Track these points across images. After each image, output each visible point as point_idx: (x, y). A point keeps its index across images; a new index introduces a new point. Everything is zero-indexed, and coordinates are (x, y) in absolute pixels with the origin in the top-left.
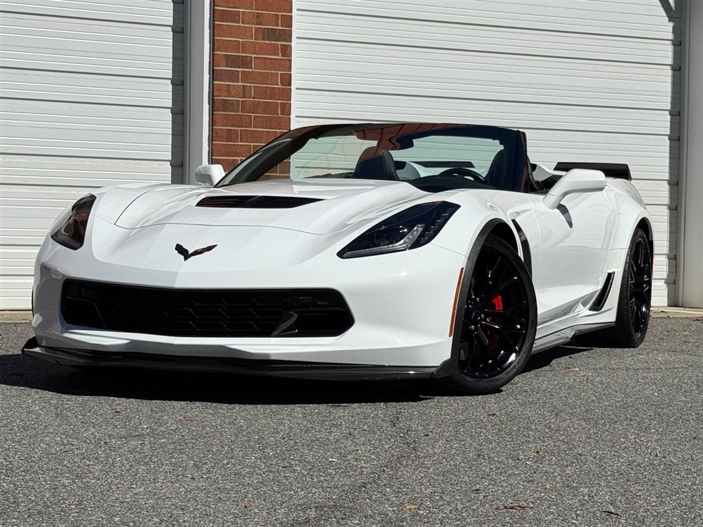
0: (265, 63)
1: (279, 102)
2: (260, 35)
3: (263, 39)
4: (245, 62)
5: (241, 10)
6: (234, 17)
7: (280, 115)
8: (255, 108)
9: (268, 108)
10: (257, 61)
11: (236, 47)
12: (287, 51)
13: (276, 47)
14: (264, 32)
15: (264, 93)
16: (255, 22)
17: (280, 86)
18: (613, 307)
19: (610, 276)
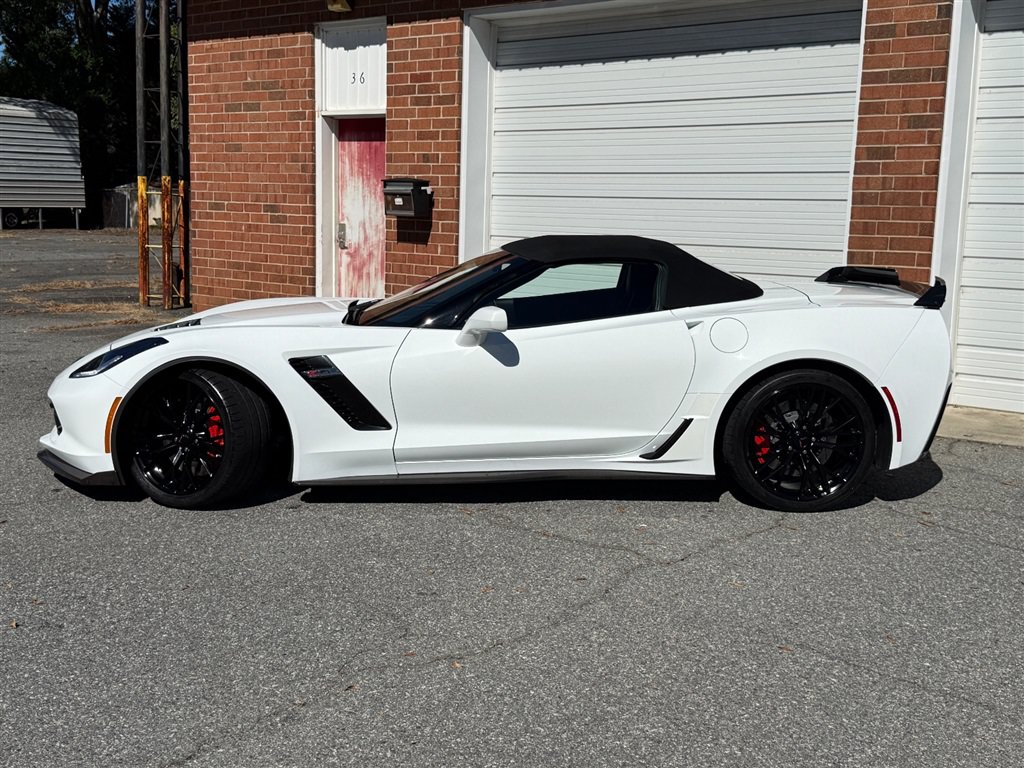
0: (909, 153)
1: (922, 192)
2: (906, 124)
3: (909, 128)
4: (887, 153)
5: (886, 100)
6: (878, 108)
7: (921, 206)
8: (893, 200)
9: (909, 199)
10: (901, 150)
11: (879, 138)
12: (936, 139)
13: (922, 135)
14: (910, 120)
15: (906, 184)
16: (900, 111)
17: (923, 175)
18: (696, 458)
19: (687, 423)
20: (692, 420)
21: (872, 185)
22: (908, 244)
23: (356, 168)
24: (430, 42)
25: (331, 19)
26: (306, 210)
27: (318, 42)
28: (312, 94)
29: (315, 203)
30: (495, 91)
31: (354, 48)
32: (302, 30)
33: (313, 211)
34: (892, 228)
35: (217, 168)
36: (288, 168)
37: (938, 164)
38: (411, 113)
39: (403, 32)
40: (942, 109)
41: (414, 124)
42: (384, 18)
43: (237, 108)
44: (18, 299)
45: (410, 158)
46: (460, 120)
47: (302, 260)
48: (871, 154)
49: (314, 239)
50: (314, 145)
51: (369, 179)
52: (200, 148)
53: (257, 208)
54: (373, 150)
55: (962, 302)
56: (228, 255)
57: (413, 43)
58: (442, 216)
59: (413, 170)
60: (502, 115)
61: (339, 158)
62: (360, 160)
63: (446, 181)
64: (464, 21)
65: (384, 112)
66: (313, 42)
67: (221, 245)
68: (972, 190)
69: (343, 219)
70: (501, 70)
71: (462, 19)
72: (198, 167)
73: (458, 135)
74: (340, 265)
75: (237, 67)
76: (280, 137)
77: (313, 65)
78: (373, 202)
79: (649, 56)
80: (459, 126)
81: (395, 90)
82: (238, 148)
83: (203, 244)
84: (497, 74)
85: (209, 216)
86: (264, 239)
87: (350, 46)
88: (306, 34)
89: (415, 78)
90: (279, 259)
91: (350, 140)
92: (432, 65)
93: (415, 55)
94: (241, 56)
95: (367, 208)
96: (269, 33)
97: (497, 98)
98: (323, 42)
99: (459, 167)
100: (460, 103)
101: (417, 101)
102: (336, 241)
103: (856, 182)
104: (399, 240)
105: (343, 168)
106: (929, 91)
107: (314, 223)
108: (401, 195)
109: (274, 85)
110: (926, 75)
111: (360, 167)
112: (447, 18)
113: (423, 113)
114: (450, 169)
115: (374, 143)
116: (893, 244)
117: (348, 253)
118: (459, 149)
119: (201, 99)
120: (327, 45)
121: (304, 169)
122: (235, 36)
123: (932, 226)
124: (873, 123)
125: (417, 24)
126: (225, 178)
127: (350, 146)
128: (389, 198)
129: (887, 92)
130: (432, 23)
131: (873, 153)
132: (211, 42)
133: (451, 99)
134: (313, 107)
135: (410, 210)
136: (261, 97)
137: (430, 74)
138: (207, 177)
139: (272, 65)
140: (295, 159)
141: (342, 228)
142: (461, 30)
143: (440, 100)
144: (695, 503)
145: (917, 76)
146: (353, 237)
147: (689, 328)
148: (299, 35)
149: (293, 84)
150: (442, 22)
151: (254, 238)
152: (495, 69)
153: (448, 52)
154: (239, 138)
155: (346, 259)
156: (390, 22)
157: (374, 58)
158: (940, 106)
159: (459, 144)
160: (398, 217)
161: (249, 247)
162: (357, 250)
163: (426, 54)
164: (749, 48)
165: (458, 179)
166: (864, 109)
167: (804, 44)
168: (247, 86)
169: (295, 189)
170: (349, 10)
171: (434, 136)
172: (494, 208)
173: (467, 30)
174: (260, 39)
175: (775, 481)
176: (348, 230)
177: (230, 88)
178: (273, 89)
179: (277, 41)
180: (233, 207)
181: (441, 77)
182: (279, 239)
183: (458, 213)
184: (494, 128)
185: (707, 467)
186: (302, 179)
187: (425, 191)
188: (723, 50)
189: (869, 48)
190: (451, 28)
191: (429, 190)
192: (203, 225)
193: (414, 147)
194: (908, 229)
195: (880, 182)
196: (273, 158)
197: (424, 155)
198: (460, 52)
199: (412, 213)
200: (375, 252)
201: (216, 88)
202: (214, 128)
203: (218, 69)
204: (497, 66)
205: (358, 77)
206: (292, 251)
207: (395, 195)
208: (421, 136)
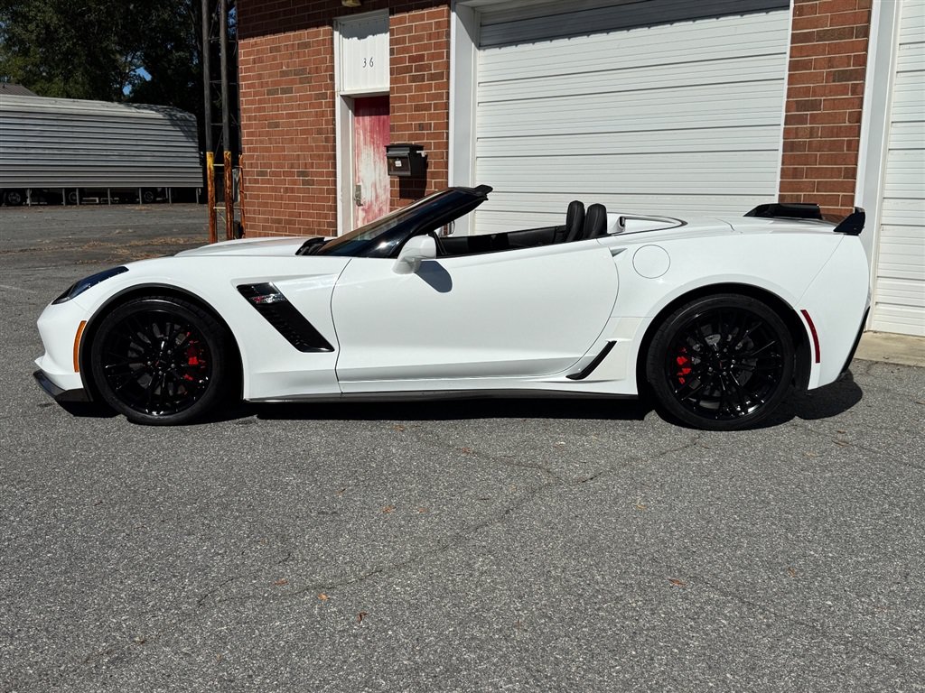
0: (835, 104)
1: (846, 139)
2: (831, 78)
3: (834, 81)
4: (815, 105)
5: (814, 57)
6: (806, 65)
7: (845, 152)
8: (820, 147)
9: (833, 146)
10: (826, 102)
11: (807, 91)
12: (858, 91)
13: (846, 87)
14: (834, 75)
15: (831, 132)
16: (826, 66)
17: (847, 124)
18: (620, 378)
19: (611, 345)
20: (614, 343)
21: (800, 134)
22: (833, 187)
23: (368, 139)
24: (424, 27)
25: (346, 14)
26: (328, 174)
27: (336, 34)
28: (332, 78)
29: (335, 168)
30: (479, 68)
31: (365, 37)
32: (324, 25)
33: (335, 174)
34: (819, 173)
35: (261, 142)
36: (315, 140)
37: (860, 114)
38: (409, 89)
39: (402, 21)
40: (865, 63)
41: (412, 98)
42: (387, 10)
43: (276, 92)
44: (120, 252)
45: (408, 127)
46: (448, 93)
47: (326, 217)
48: (799, 107)
49: (336, 198)
50: (334, 120)
51: (378, 147)
52: (249, 126)
53: (292, 174)
54: (381, 123)
55: (882, 239)
56: (271, 213)
57: (409, 29)
58: (435, 175)
59: (411, 137)
60: (483, 89)
61: (355, 130)
62: (372, 132)
63: (437, 146)
64: (451, 8)
65: (388, 90)
66: (332, 34)
67: (266, 205)
68: (892, 137)
69: (359, 182)
70: (484, 50)
71: (449, 6)
72: (248, 142)
73: (447, 106)
74: (357, 219)
75: (274, 58)
76: (308, 115)
77: (333, 53)
78: (382, 166)
79: (607, 30)
80: (448, 98)
81: (396, 71)
82: (277, 125)
83: (253, 204)
84: (481, 53)
85: (256, 181)
86: (298, 199)
87: (362, 36)
88: (327, 28)
89: (412, 59)
90: (309, 215)
91: (363, 115)
92: (426, 47)
93: (412, 39)
94: (277, 49)
95: (377, 172)
96: (300, 28)
97: (481, 74)
98: (340, 33)
99: (448, 134)
100: (448, 79)
101: (413, 79)
102: (354, 199)
103: (787, 132)
104: (401, 197)
105: (359, 139)
106: (853, 47)
107: (335, 185)
108: (400, 158)
109: (304, 71)
110: (850, 33)
111: (372, 137)
112: (438, 6)
113: (419, 89)
114: (438, 136)
115: (382, 117)
116: (820, 187)
117: (363, 210)
118: (448, 118)
119: (249, 86)
120: (343, 36)
121: (327, 140)
122: (274, 33)
123: (855, 170)
124: (802, 79)
125: (413, 13)
126: (267, 149)
127: (363, 120)
128: (391, 161)
129: (814, 50)
130: (425, 11)
131: (801, 106)
132: (255, 39)
133: (440, 76)
134: (333, 88)
135: (407, 170)
136: (293, 82)
137: (423, 55)
138: (254, 150)
139: (301, 55)
140: (320, 132)
141: (358, 188)
142: (449, 16)
143: (432, 77)
144: (618, 421)
145: (842, 34)
146: (367, 196)
147: (613, 255)
148: (322, 29)
149: (317, 70)
150: (433, 10)
151: (290, 199)
152: (479, 49)
153: (438, 35)
154: (277, 116)
155: (361, 214)
156: (392, 13)
157: (379, 45)
158: (862, 61)
159: (448, 113)
160: (400, 177)
161: (287, 206)
162: (370, 207)
163: (420, 38)
164: (694, 19)
165: (447, 143)
166: (793, 66)
167: (742, 13)
168: (284, 74)
169: (320, 157)
170: (359, 4)
171: (427, 107)
172: (478, 168)
173: (453, 15)
174: (292, 34)
175: (695, 400)
176: (363, 191)
177: (271, 76)
178: (303, 75)
179: (305, 35)
180: (274, 174)
181: (432, 57)
182: (309, 199)
183: (447, 172)
184: (478, 100)
185: (629, 387)
186: (325, 148)
187: (420, 154)
188: (671, 22)
189: (799, 11)
190: (440, 14)
191: (423, 153)
192: (253, 189)
193: (412, 118)
194: (833, 173)
195: (808, 132)
196: (303, 132)
197: (420, 124)
198: (448, 35)
199: (409, 173)
200: (384, 208)
201: (260, 77)
202: (260, 110)
203: (260, 60)
204: (479, 46)
205: (368, 62)
206: (320, 208)
207: (395, 158)
208: (418, 108)
